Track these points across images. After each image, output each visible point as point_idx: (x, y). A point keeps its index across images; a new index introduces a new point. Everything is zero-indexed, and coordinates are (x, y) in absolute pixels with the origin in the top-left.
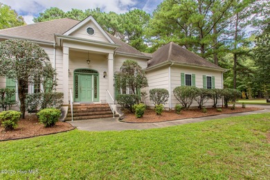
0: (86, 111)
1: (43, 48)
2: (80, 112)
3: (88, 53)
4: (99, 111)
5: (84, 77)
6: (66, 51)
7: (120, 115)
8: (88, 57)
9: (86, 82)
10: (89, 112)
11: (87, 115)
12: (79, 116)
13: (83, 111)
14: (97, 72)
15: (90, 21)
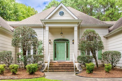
0: (58, 67)
1: (34, 29)
2: (54, 67)
3: (62, 28)
4: (66, 67)
5: (60, 44)
6: (47, 29)
7: (80, 71)
8: (62, 31)
9: (62, 47)
10: (60, 67)
11: (58, 69)
12: (53, 69)
13: (56, 67)
14: (68, 40)
15: (61, 7)
